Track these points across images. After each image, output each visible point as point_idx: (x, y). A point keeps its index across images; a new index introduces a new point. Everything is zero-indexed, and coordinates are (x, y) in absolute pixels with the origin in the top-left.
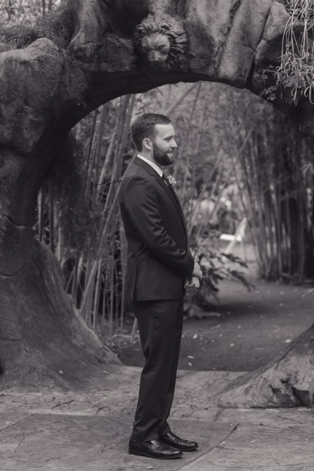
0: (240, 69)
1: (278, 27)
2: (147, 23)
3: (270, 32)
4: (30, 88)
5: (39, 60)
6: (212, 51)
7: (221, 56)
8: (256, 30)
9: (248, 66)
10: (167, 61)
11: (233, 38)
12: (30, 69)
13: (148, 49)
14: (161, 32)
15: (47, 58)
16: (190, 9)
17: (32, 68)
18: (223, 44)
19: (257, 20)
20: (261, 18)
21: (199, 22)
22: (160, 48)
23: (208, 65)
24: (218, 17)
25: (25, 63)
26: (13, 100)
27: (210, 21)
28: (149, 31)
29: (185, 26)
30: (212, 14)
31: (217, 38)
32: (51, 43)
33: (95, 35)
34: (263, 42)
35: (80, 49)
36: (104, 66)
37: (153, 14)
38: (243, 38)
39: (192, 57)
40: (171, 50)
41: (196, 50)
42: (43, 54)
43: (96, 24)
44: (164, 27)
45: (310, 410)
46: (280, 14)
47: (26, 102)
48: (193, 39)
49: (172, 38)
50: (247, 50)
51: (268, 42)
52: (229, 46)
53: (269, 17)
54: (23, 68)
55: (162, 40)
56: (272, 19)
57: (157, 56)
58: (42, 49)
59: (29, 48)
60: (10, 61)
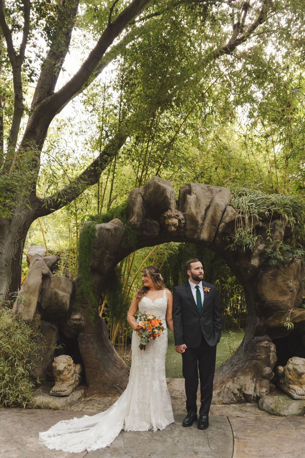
0: (210, 237)
1: (231, 217)
2: (169, 213)
3: (227, 219)
4: (109, 242)
5: (115, 229)
6: (197, 227)
7: (201, 230)
8: (219, 219)
9: (214, 234)
10: (176, 232)
11: (207, 222)
12: (110, 233)
13: (169, 225)
14: (175, 218)
15: (118, 228)
16: (188, 208)
17: (111, 232)
18: (203, 224)
19: (219, 214)
20: (221, 213)
21: (192, 214)
22: (174, 225)
23: (194, 234)
24: (200, 212)
25: (108, 230)
26: (101, 247)
27: (197, 213)
28: (170, 217)
29: (184, 215)
30: (198, 211)
31: (200, 221)
32: (120, 221)
33: (141, 218)
34: (223, 224)
35: (134, 224)
36: (145, 232)
37: (171, 209)
38: (212, 222)
39: (187, 230)
40: (179, 226)
41: (189, 227)
42: (117, 226)
43: (142, 214)
44: (176, 215)
45: (252, 404)
46: (232, 211)
47: (107, 249)
48: (188, 222)
49: (180, 221)
50: (214, 227)
51: (226, 224)
52: (206, 225)
53: (226, 213)
54: (107, 232)
55: (175, 221)
56: (228, 214)
57: (173, 228)
58: (116, 224)
59: (110, 223)
60: (101, 228)
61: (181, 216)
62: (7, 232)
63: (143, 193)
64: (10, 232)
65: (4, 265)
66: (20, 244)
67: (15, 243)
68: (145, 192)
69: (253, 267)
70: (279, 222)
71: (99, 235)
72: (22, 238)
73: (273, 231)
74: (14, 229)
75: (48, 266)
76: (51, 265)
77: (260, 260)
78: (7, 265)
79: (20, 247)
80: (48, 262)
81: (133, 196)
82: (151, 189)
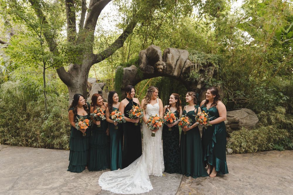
0: (178, 74)
1: (189, 65)
2: (159, 62)
3: (187, 66)
4: (130, 76)
5: (133, 70)
6: (172, 70)
7: (174, 71)
8: (182, 65)
9: (180, 73)
10: (162, 72)
11: (177, 67)
13: (159, 69)
14: (162, 65)
15: (134, 70)
16: (168, 60)
18: (175, 68)
19: (183, 63)
20: (184, 63)
21: (170, 63)
22: (161, 69)
23: (171, 73)
24: (174, 62)
25: (130, 71)
26: (126, 79)
27: (172, 63)
28: (159, 65)
29: (166, 64)
30: (173, 62)
31: (174, 67)
32: (135, 66)
33: (145, 65)
34: (185, 68)
35: (142, 68)
36: (147, 72)
37: (159, 61)
38: (179, 67)
39: (167, 71)
40: (163, 69)
41: (168, 69)
42: (134, 69)
43: (146, 63)
44: (163, 64)
46: (189, 62)
47: (129, 79)
48: (168, 67)
49: (164, 66)
50: (180, 70)
51: (186, 68)
52: (176, 69)
53: (186, 63)
54: (129, 72)
55: (162, 67)
56: (187, 63)
57: (161, 70)
58: (133, 68)
59: (130, 67)
60: (126, 70)
61: (165, 64)
62: (80, 71)
63: (146, 53)
64: (81, 71)
65: (79, 87)
66: (86, 77)
67: (83, 76)
68: (147, 52)
69: (198, 89)
70: (211, 68)
71: (125, 73)
72: (87, 74)
73: (208, 72)
74: (83, 70)
75: (101, 87)
76: (102, 87)
77: (202, 86)
78: (81, 87)
79: (86, 78)
80: (100, 86)
81: (141, 54)
82: (150, 51)
